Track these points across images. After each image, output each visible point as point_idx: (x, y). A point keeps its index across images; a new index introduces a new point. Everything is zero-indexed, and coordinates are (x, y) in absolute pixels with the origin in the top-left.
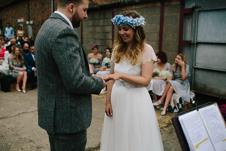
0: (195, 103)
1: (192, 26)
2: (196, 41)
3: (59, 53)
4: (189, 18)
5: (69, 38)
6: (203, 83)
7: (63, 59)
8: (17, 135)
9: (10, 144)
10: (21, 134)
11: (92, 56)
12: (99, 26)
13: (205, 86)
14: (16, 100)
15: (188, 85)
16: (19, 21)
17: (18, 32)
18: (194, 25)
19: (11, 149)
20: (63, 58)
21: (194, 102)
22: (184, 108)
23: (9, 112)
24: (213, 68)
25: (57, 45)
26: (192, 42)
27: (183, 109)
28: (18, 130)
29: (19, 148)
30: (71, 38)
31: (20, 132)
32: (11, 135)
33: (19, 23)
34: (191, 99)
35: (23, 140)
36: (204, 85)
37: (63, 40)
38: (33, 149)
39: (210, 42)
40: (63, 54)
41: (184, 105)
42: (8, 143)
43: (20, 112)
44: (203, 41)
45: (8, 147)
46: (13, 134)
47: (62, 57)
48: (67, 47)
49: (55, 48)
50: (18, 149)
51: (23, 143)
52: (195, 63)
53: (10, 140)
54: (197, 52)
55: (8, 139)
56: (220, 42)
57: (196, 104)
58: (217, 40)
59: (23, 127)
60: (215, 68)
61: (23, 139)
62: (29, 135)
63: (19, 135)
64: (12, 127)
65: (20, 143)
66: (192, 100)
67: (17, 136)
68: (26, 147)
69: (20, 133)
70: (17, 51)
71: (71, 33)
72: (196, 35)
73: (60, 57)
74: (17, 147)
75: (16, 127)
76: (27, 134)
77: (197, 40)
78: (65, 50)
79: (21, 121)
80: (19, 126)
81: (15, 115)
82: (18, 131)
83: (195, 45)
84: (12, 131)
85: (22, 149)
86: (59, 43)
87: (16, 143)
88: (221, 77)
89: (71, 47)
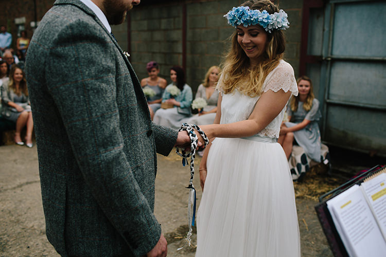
0: (328, 163)
1: (324, 30)
2: (329, 55)
3: (57, 80)
4: (318, 17)
5: (83, 46)
6: (341, 129)
7: (67, 93)
8: (18, 222)
9: (7, 239)
10: (26, 220)
11: (148, 82)
12: (159, 30)
13: (345, 134)
14: (15, 161)
15: (317, 133)
16: (18, 21)
17: (19, 42)
18: (327, 29)
19: (8, 248)
20: (66, 90)
21: (326, 162)
22: (310, 172)
23: (2, 182)
24: (359, 103)
25: (54, 62)
26: (324, 58)
27: (308, 174)
28: (20, 214)
29: (22, 245)
30: (88, 45)
31: (23, 216)
32: (8, 222)
33: (18, 25)
34: (322, 157)
35: (29, 231)
36: (344, 132)
37: (69, 50)
38: (47, 248)
39: (354, 57)
40: (67, 82)
41: (309, 166)
42: (2, 237)
43: (24, 181)
44: (342, 57)
45: (3, 244)
46: (10, 221)
47: (64, 88)
48: (76, 65)
49: (50, 68)
50: (21, 247)
51: (29, 237)
52: (329, 94)
53: (6, 232)
54: (332, 76)
55: (3, 230)
56: (372, 58)
57: (330, 165)
58: (368, 55)
59: (29, 208)
60: (363, 103)
61: (29, 229)
62: (40, 223)
63: (22, 222)
64: (9, 209)
65: (24, 237)
66: (324, 158)
67: (19, 224)
68: (35, 244)
69: (24, 220)
70: (17, 74)
71: (89, 33)
72: (330, 45)
73: (61, 88)
74: (19, 245)
75: (16, 207)
76: (35, 220)
77: (332, 54)
78: (72, 73)
79: (24, 198)
80: (21, 207)
81: (14, 186)
82: (19, 216)
83: (329, 63)
84: (8, 215)
85: (28, 247)
86: (59, 56)
87: (16, 237)
88: (374, 119)
89: (88, 67)
